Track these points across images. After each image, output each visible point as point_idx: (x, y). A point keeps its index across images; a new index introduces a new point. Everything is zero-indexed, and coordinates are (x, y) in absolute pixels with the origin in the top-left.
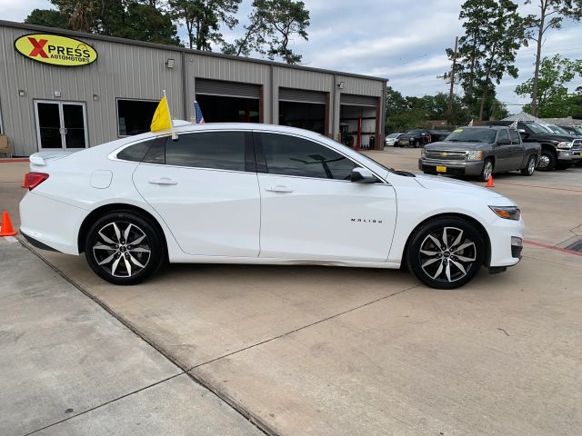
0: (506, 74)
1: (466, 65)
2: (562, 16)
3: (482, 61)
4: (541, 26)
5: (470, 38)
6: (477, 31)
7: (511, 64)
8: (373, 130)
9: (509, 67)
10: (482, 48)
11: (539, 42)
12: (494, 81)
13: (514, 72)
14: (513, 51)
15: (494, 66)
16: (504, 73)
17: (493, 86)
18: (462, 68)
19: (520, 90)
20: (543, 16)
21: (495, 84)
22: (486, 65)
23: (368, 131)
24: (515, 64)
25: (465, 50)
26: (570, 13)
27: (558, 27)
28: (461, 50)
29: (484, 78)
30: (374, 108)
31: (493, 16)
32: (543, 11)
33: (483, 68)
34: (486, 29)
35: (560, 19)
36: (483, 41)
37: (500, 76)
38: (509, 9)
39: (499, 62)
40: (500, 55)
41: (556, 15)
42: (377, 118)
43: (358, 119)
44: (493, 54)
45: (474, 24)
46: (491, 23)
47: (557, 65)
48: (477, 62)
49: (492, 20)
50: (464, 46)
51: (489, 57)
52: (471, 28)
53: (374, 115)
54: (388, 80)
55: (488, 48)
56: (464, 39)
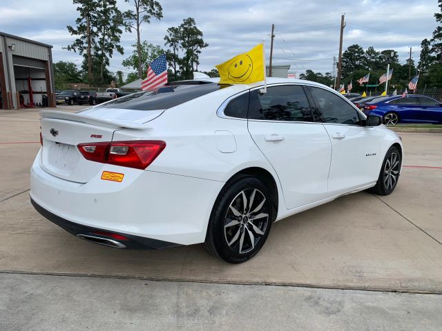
0: (115, 51)
1: (84, 41)
2: (149, 14)
3: (97, 39)
4: (137, 19)
5: (84, 20)
6: (89, 15)
7: (118, 44)
8: (45, 90)
9: (117, 46)
10: (95, 29)
11: (138, 30)
12: (107, 54)
13: (121, 50)
14: (117, 34)
15: (106, 44)
16: (113, 50)
17: (107, 60)
18: (82, 43)
19: (126, 63)
20: (138, 13)
21: (109, 58)
22: (100, 43)
23: (39, 90)
24: (121, 44)
25: (82, 29)
26: (154, 13)
27: (149, 22)
28: (79, 28)
29: (100, 52)
30: (43, 70)
31: (100, 6)
32: (138, 9)
33: (98, 45)
34: (96, 15)
35: (149, 17)
36: (95, 24)
37: (111, 52)
38: (111, 3)
39: (109, 41)
40: (109, 36)
41: (146, 13)
42: (47, 79)
43: (29, 79)
44: (104, 35)
45: (86, 9)
46: (98, 11)
47: (146, 48)
48: (93, 40)
49: (98, 9)
50: (81, 25)
51: (101, 36)
52: (85, 13)
53: (44, 77)
54: (52, 47)
55: (99, 29)
56: (79, 20)
